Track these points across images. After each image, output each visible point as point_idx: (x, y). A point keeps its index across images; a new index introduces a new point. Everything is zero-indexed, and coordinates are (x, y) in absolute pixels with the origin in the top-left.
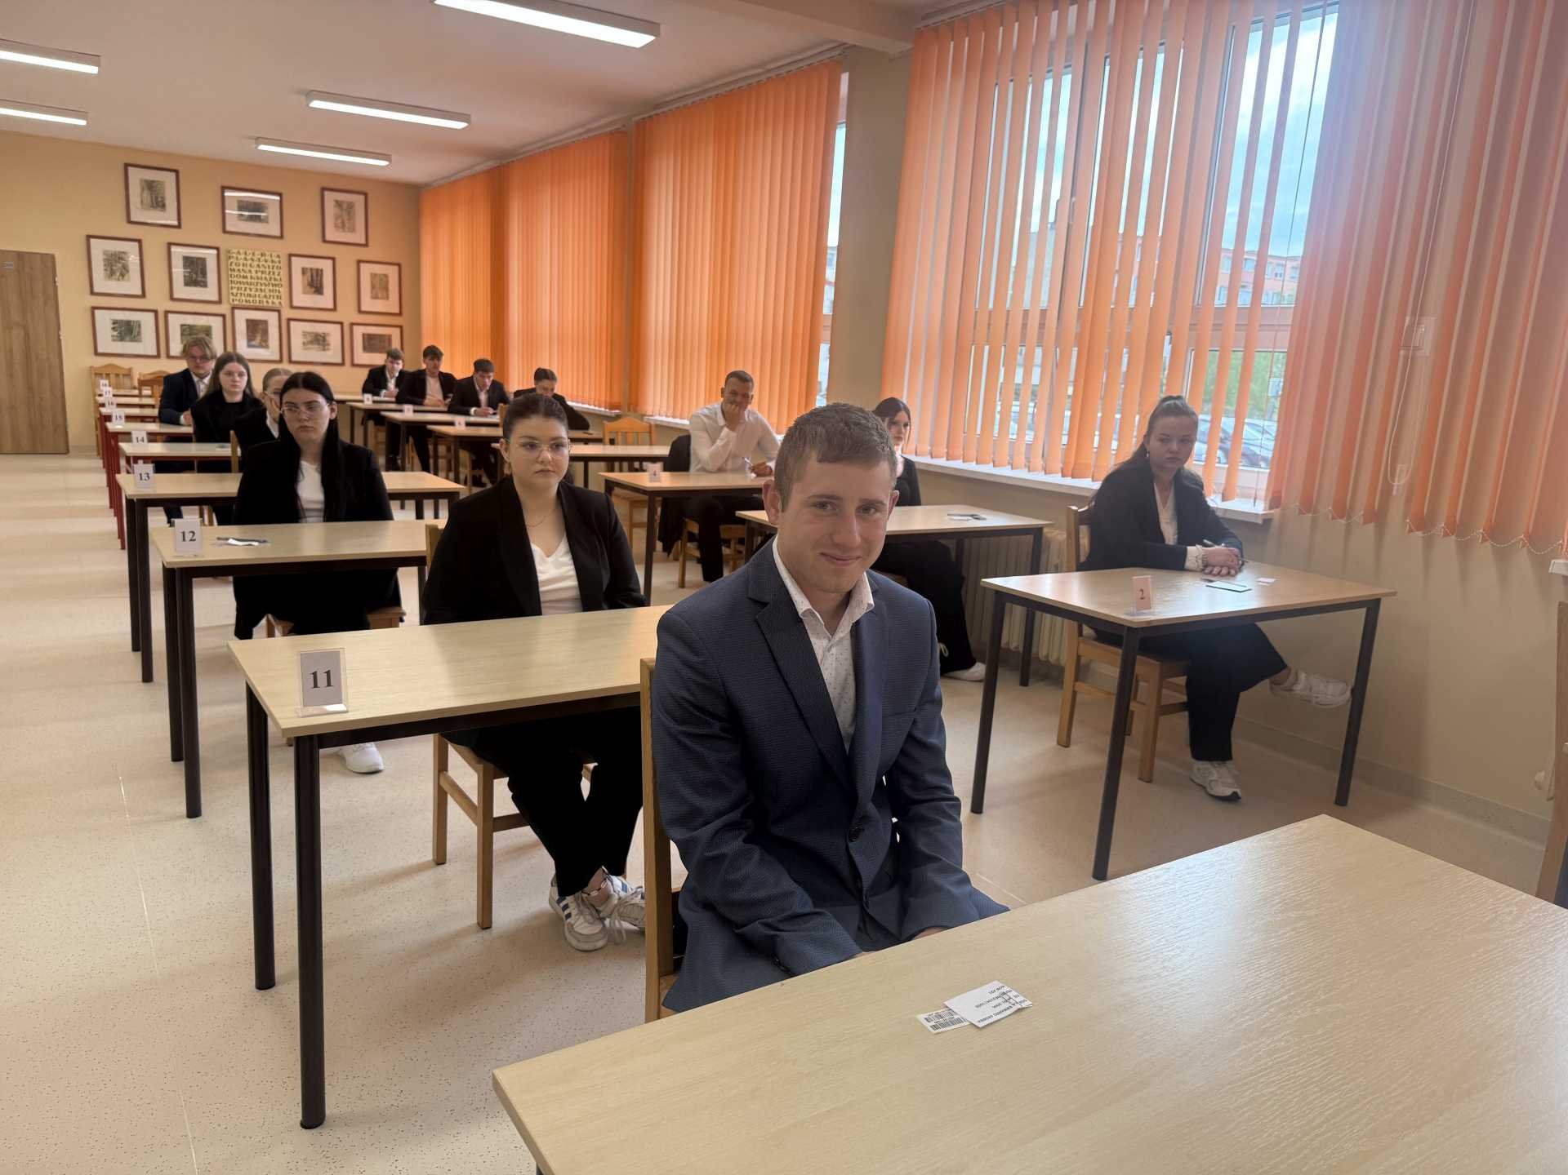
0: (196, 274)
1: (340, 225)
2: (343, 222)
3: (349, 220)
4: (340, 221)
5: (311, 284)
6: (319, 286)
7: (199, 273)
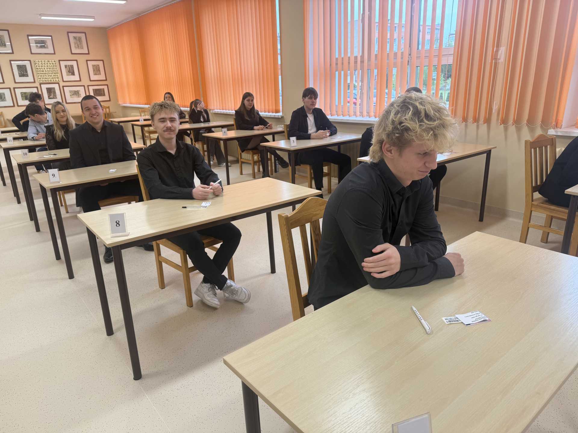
0: (23, 71)
2: (78, 45)
3: (80, 44)
5: (69, 72)
6: (72, 71)
7: (24, 71)
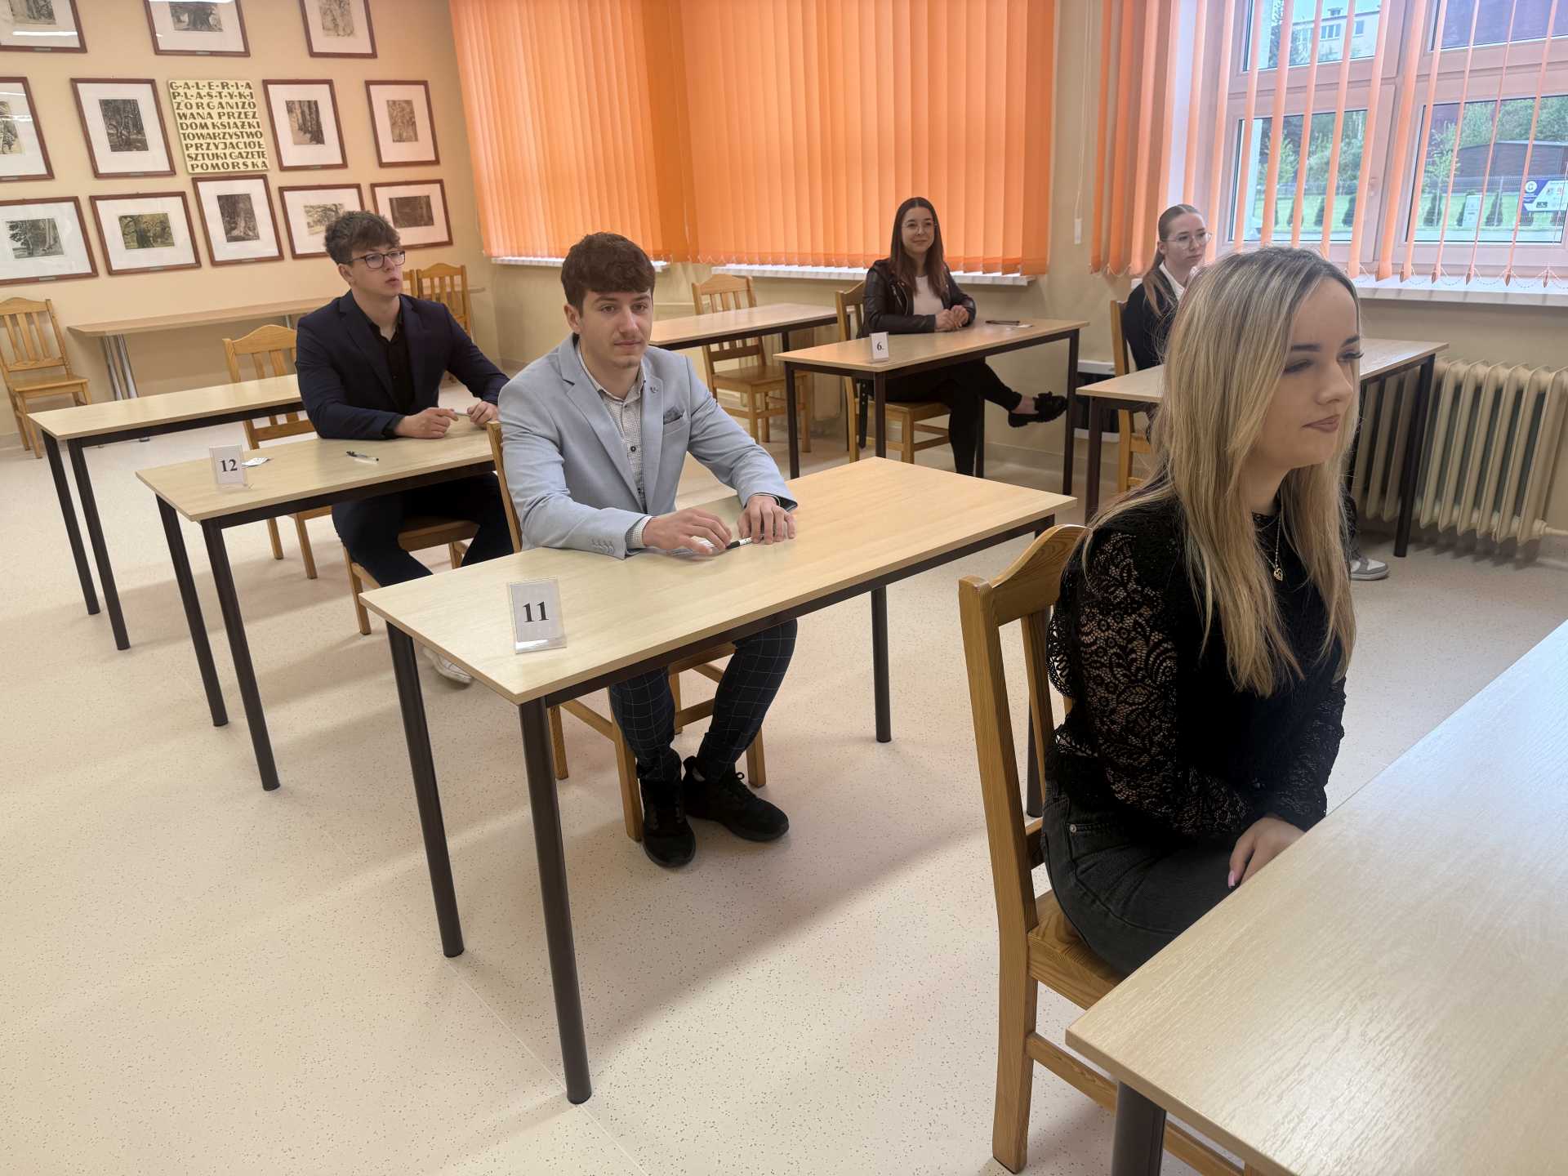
0: (126, 127)
1: (331, 25)
2: (335, 19)
3: (342, 15)
4: (329, 18)
5: (303, 128)
6: (315, 127)
7: (131, 126)
